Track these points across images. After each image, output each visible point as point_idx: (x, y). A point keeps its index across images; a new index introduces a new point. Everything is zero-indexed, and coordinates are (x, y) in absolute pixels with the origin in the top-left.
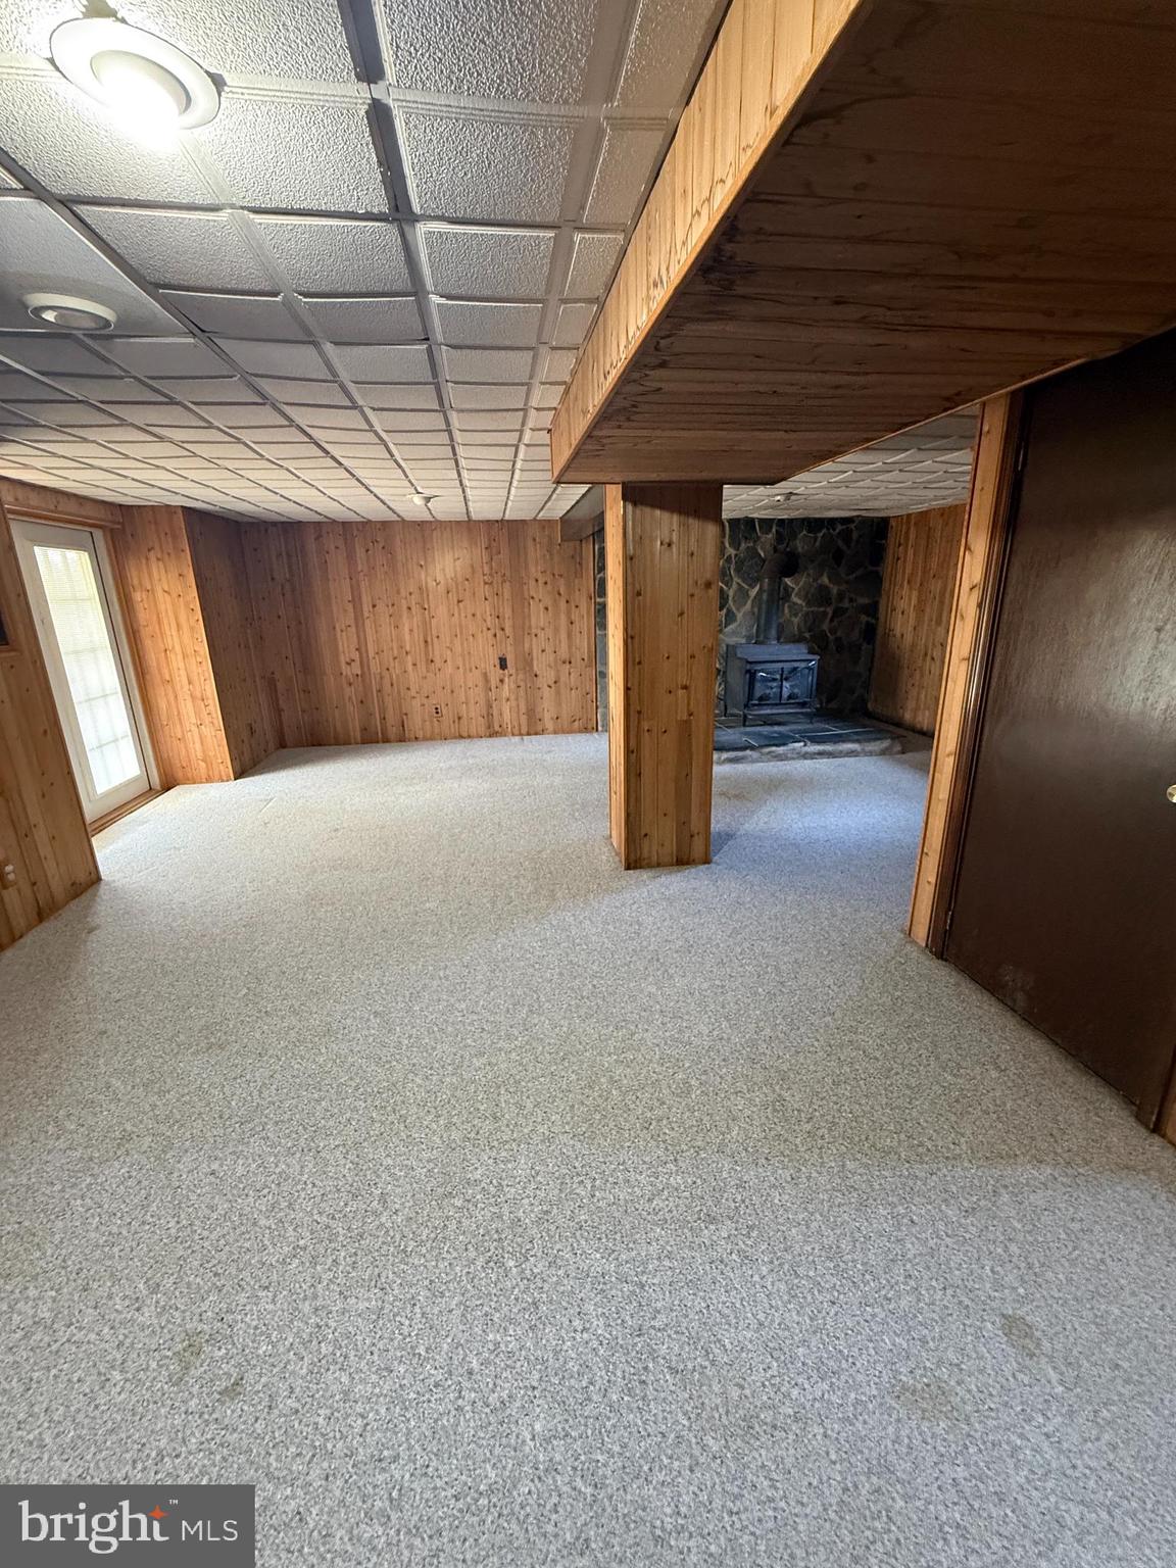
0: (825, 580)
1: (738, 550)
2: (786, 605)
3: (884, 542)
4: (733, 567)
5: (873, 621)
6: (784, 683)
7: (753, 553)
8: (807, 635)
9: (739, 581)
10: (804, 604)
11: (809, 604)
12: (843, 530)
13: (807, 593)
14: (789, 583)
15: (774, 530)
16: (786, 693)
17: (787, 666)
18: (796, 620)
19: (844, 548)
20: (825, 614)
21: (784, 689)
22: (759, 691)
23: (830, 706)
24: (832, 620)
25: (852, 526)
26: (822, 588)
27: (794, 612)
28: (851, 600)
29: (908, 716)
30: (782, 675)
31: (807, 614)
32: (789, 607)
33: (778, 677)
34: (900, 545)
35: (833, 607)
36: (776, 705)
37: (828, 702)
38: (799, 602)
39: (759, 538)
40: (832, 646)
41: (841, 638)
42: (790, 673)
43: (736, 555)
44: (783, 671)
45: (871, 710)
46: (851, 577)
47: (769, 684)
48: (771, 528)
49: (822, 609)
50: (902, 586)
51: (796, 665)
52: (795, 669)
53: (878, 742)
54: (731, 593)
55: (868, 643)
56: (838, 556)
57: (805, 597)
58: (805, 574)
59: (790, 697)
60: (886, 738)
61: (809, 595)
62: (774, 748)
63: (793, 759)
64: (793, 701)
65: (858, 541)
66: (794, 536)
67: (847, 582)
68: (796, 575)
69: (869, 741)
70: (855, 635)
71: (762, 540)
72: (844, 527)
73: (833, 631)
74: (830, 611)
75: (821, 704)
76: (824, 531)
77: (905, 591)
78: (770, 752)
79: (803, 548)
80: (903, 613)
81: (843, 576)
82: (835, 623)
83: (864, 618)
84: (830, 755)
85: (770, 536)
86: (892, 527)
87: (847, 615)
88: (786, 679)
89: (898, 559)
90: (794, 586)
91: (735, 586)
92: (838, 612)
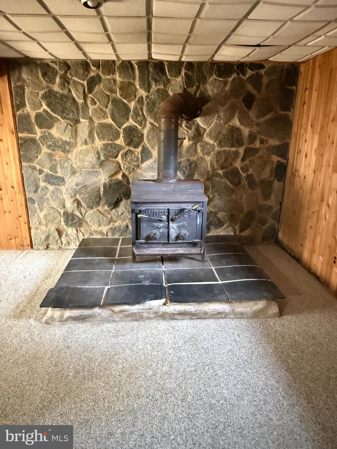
0: (236, 122)
1: (149, 92)
2: (198, 145)
3: (294, 87)
4: (145, 108)
5: (283, 161)
6: (171, 224)
7: (163, 94)
8: (221, 172)
9: (152, 121)
10: (216, 144)
11: (220, 144)
12: (253, 74)
13: (219, 133)
14: (201, 125)
15: (183, 73)
16: (173, 233)
17: (174, 207)
18: (208, 159)
19: (254, 92)
20: (237, 153)
21: (172, 231)
22: (145, 231)
23: (242, 234)
24: (243, 160)
25: (263, 71)
26: (234, 130)
27: (206, 151)
28: (262, 142)
29: (306, 255)
30: (168, 218)
31: (219, 153)
32: (202, 146)
33: (164, 218)
34: (306, 90)
35: (244, 147)
36: (165, 244)
37: (242, 230)
38: (211, 142)
39: (169, 81)
40: (244, 182)
41: (252, 175)
42: (176, 215)
43: (147, 97)
44: (169, 212)
45: (280, 238)
46: (262, 120)
47: (156, 224)
48: (180, 71)
49: (234, 149)
50: (306, 129)
51: (184, 206)
52: (182, 211)
53: (251, 303)
54: (145, 132)
55: (279, 181)
56: (249, 101)
57: (216, 139)
58: (216, 118)
59: (178, 237)
60: (259, 299)
61: (221, 136)
62: (126, 307)
63: (149, 318)
64: (180, 241)
65: (268, 86)
66: (203, 80)
67: (258, 124)
68: (207, 117)
69: (240, 300)
70: (267, 173)
71: (173, 83)
72: (254, 72)
73: (245, 169)
74: (241, 150)
75: (235, 232)
76: (234, 76)
77: (308, 135)
78: (121, 311)
79: (213, 91)
80: (306, 156)
81: (255, 119)
82: (247, 162)
83: (275, 158)
84: (193, 316)
85: (179, 79)
86: (301, 72)
87: (260, 154)
88: (173, 220)
89: (304, 103)
90: (206, 128)
91: (148, 125)
92: (249, 152)
